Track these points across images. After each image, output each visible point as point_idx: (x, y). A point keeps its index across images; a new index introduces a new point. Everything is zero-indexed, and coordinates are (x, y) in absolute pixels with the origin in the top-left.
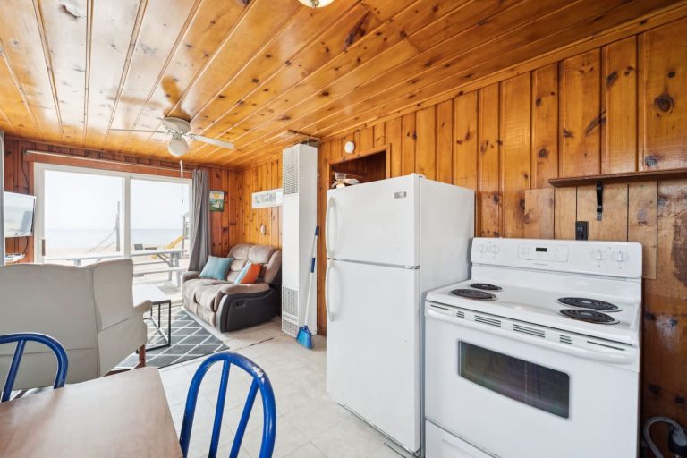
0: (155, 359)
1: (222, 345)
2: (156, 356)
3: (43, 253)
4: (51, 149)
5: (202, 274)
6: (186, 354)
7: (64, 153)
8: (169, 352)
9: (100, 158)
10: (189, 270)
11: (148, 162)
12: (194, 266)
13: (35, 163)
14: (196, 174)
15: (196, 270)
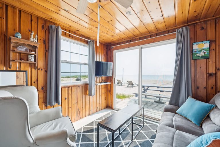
5: (178, 110)
10: (170, 104)
12: (174, 102)
13: (114, 51)
14: (177, 32)
15: (174, 105)
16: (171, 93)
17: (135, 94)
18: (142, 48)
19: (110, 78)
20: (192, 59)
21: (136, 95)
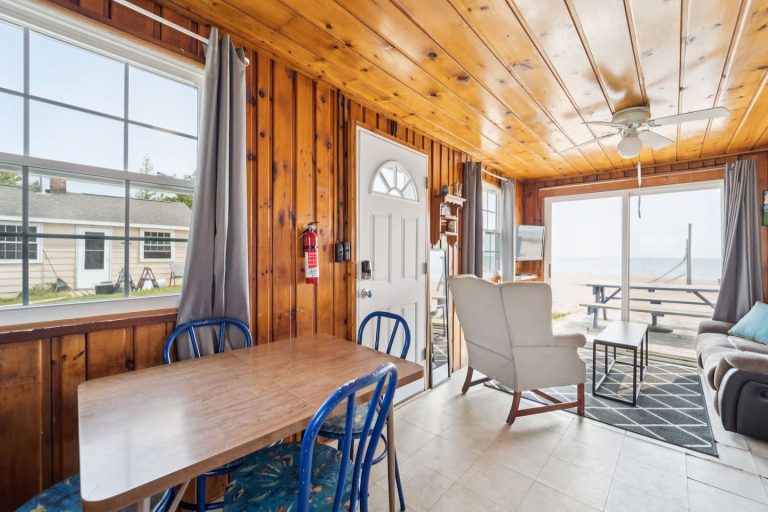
0: (606, 411)
1: (709, 445)
2: (609, 408)
3: (550, 276)
4: (557, 182)
5: (734, 329)
6: (642, 426)
7: (568, 184)
8: (627, 413)
9: (597, 180)
10: (715, 318)
11: (653, 170)
12: (724, 314)
13: (546, 199)
14: (729, 169)
15: (728, 321)
16: (718, 294)
17: (585, 305)
18: (630, 194)
19: (531, 264)
20: (763, 224)
21: (589, 309)
